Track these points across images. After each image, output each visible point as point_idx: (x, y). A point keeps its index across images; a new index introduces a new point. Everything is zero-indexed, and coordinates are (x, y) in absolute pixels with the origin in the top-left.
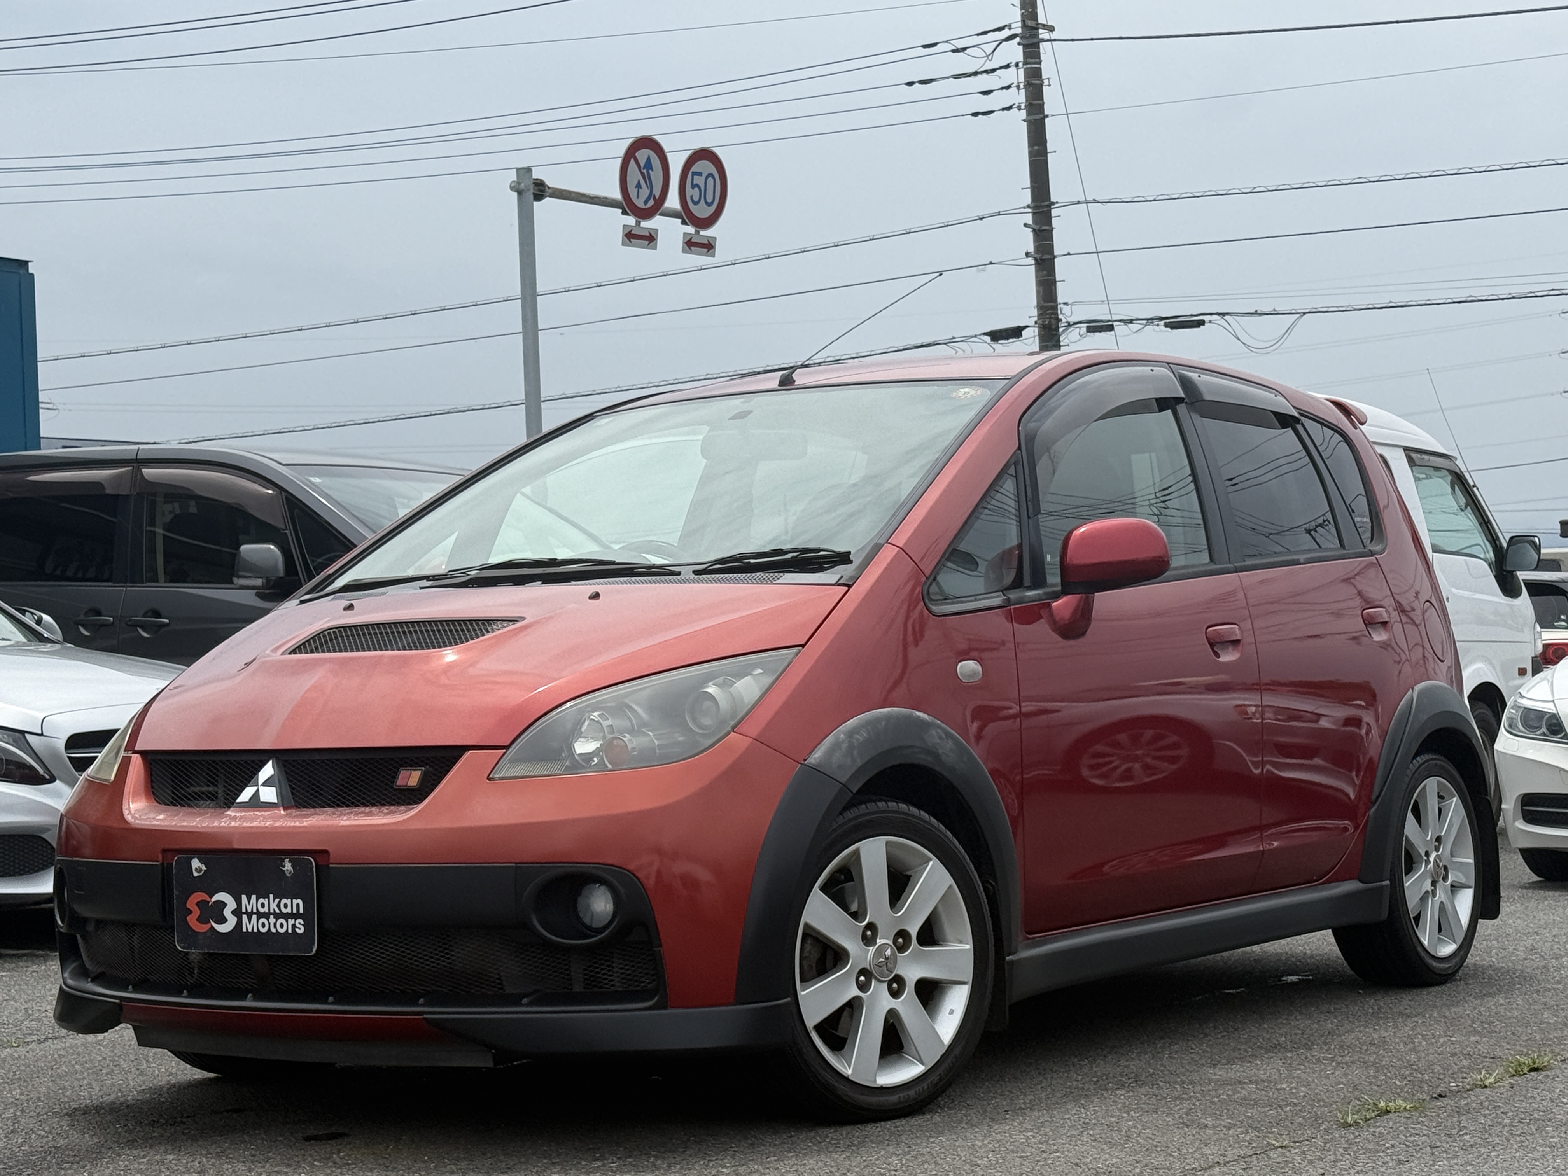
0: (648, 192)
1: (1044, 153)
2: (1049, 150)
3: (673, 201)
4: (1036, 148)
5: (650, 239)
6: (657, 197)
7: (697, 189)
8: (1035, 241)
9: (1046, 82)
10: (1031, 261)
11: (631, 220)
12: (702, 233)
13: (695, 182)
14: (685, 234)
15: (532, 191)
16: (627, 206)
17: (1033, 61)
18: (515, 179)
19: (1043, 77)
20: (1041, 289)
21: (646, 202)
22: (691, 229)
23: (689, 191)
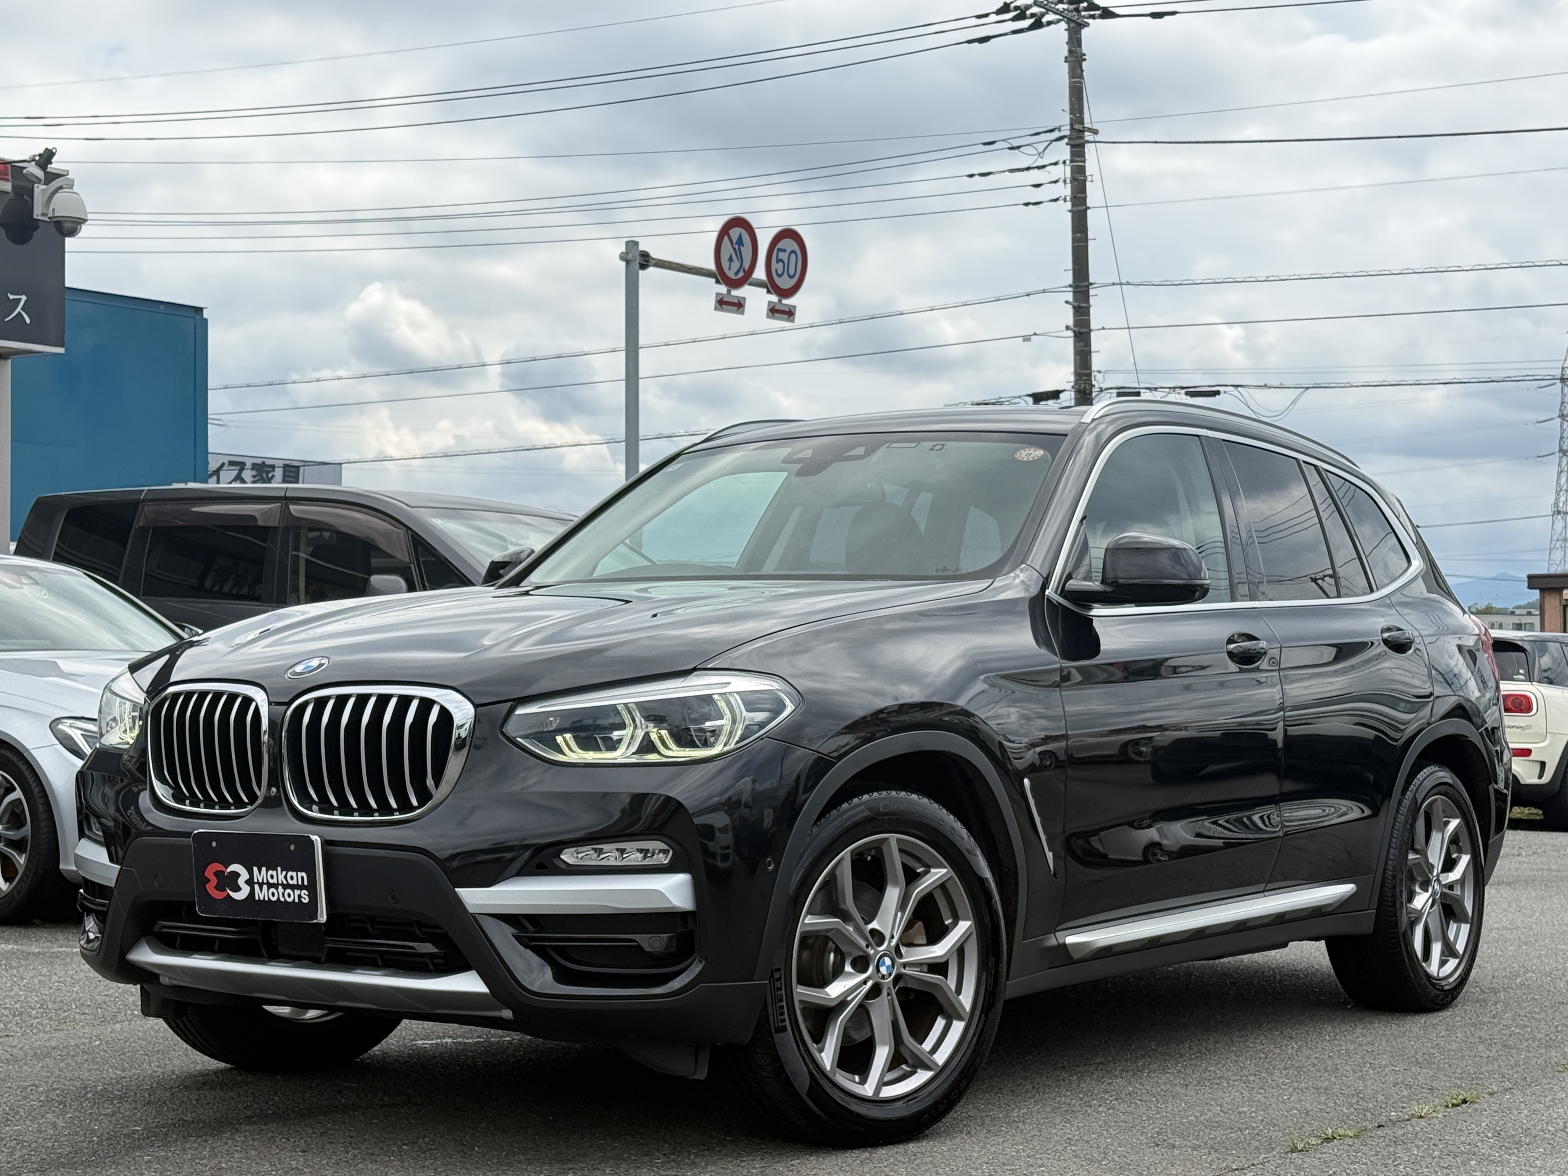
0: (739, 265)
1: (1086, 240)
2: (1090, 237)
3: (760, 273)
4: (1078, 235)
5: (738, 306)
6: (746, 269)
7: (781, 264)
8: (1074, 317)
9: (1089, 178)
10: (1070, 333)
11: (723, 289)
12: (784, 301)
13: (780, 257)
14: (770, 302)
15: (638, 260)
16: (720, 276)
17: (1078, 159)
18: (623, 249)
19: (1087, 174)
20: (1078, 358)
21: (736, 274)
22: (774, 298)
23: (774, 265)
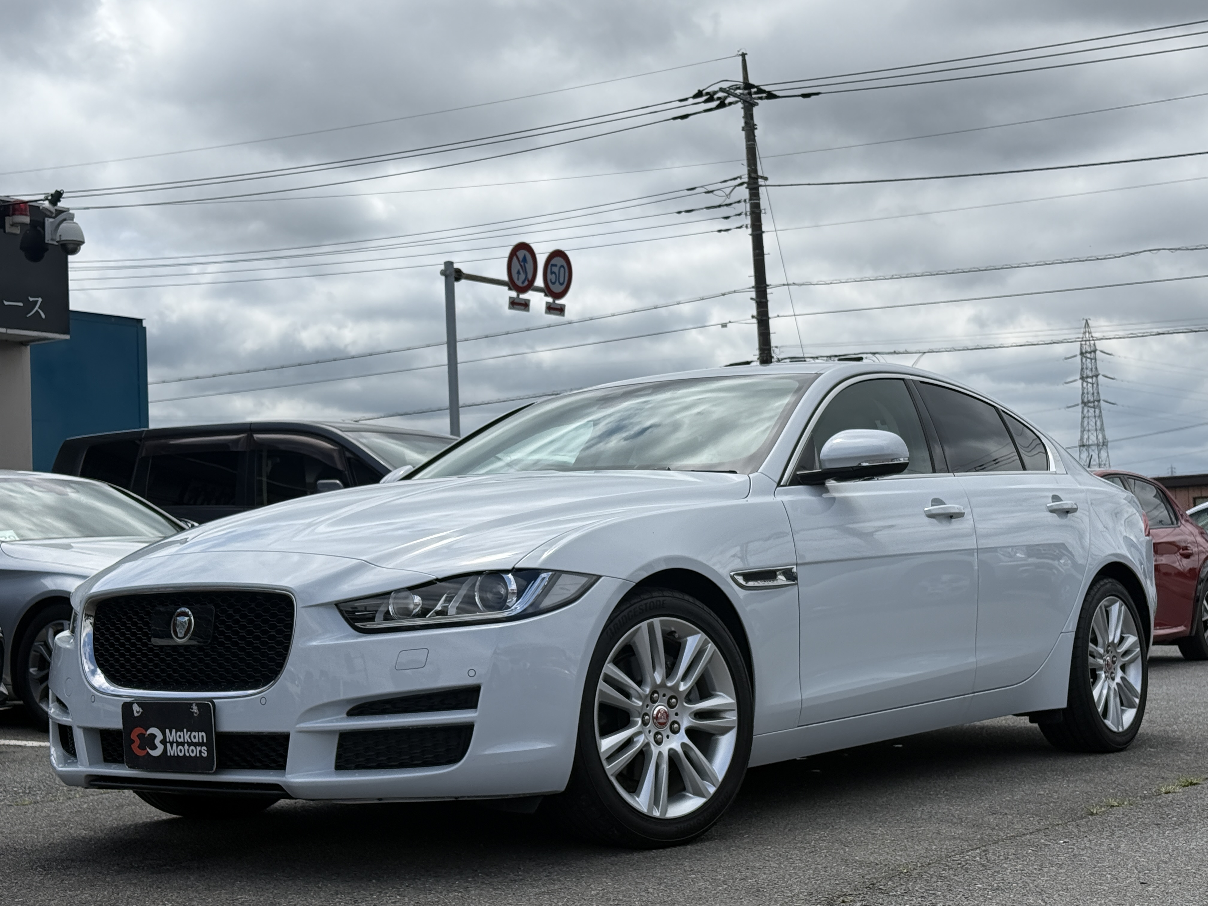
0: (524, 276)
1: (763, 254)
2: (765, 252)
3: (539, 282)
4: (757, 251)
5: (525, 305)
6: (530, 279)
7: (554, 275)
8: (757, 309)
9: (763, 211)
10: (755, 321)
11: (514, 294)
12: (558, 302)
13: (553, 271)
14: (547, 303)
15: (453, 275)
16: (511, 284)
17: (755, 198)
19: (761, 208)
20: (761, 338)
21: (523, 283)
22: (550, 300)
23: (549, 276)
